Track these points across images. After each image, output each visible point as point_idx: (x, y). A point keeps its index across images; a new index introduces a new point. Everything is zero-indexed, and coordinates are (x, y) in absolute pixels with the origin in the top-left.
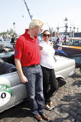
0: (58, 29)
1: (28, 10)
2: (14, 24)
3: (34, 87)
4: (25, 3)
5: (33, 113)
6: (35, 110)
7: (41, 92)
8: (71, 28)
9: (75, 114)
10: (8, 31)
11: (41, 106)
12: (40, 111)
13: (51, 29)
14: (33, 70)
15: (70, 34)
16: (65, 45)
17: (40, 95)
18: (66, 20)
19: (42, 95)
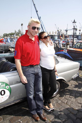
0: (67, 31)
1: (37, 11)
2: (22, 25)
3: (33, 87)
4: (34, 5)
5: (32, 112)
6: (34, 110)
7: (40, 93)
8: (80, 30)
9: (75, 118)
10: (16, 32)
11: (40, 106)
12: (39, 111)
13: (59, 31)
14: (31, 70)
15: (79, 37)
16: (72, 47)
17: (39, 95)
18: (74, 22)
19: (41, 95)
